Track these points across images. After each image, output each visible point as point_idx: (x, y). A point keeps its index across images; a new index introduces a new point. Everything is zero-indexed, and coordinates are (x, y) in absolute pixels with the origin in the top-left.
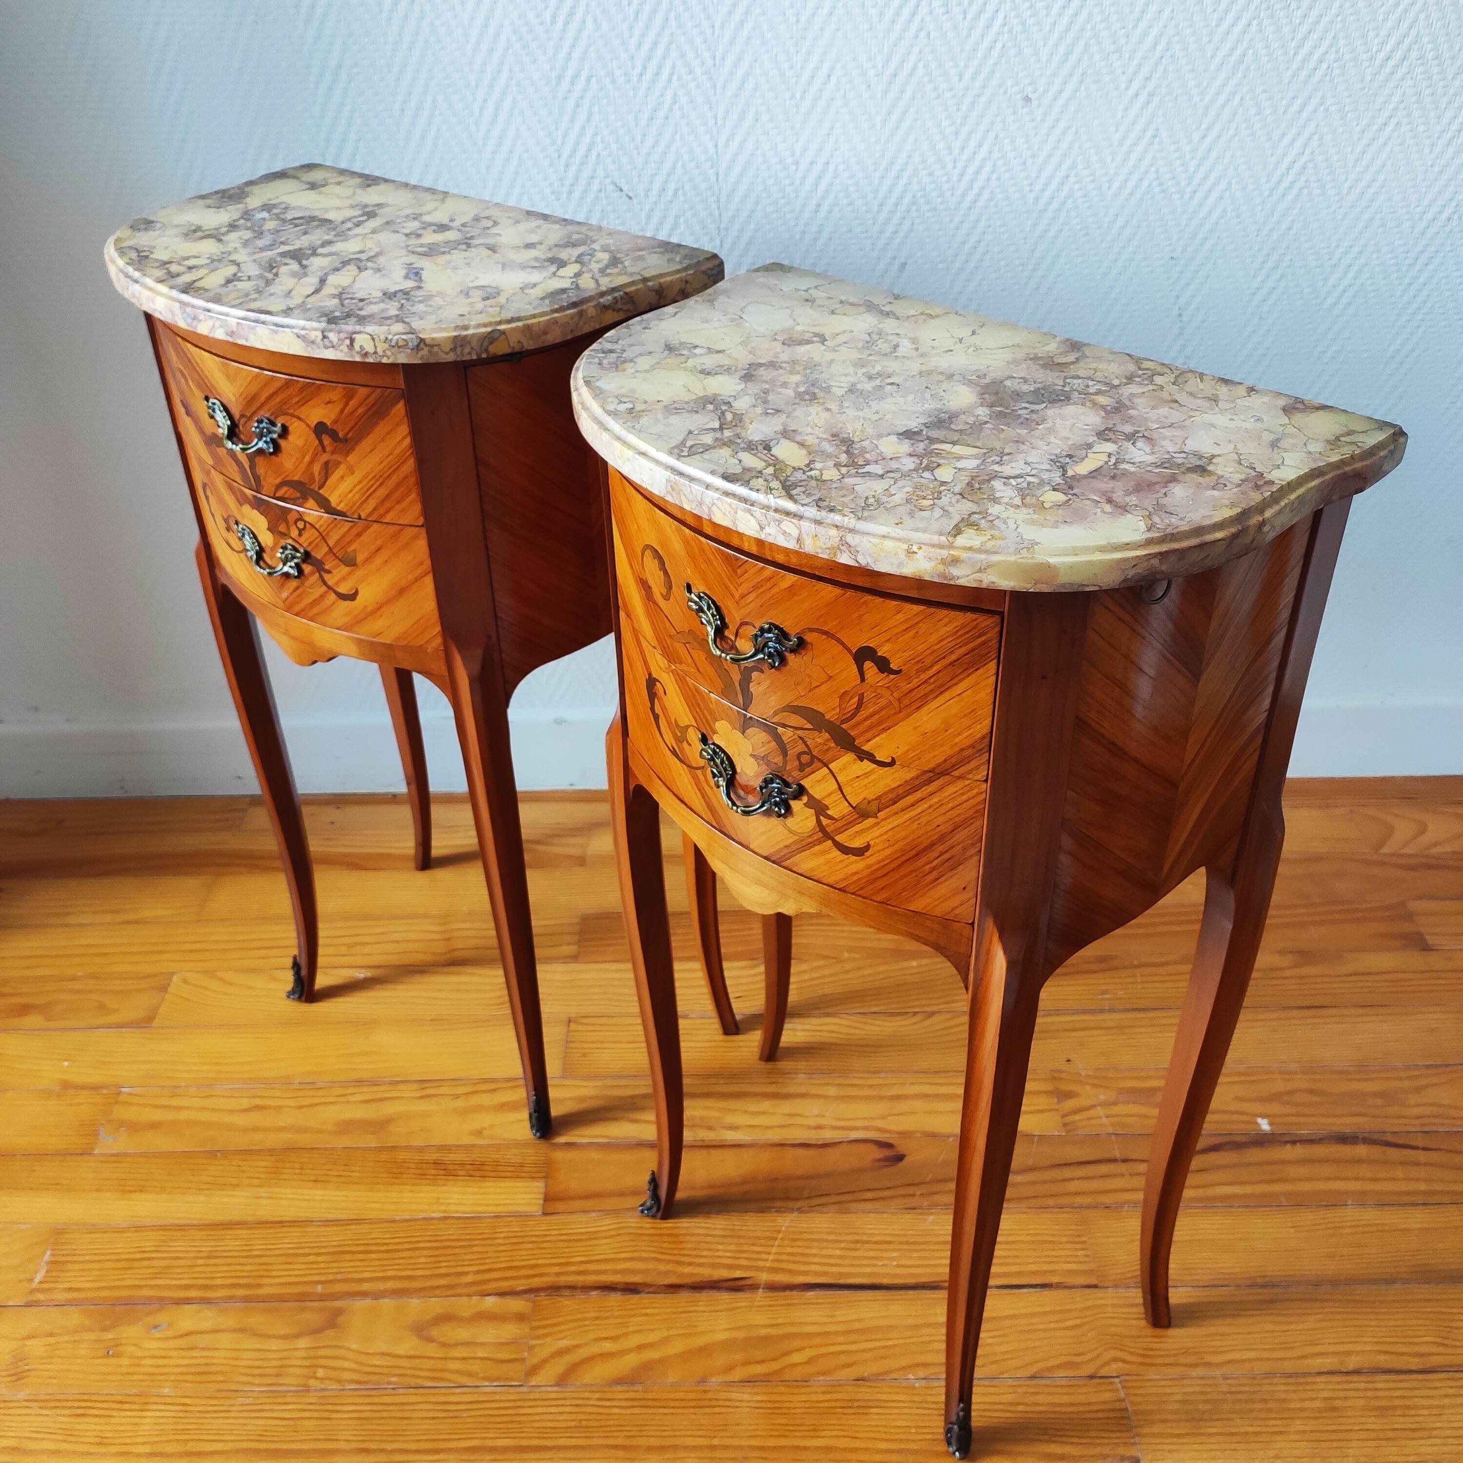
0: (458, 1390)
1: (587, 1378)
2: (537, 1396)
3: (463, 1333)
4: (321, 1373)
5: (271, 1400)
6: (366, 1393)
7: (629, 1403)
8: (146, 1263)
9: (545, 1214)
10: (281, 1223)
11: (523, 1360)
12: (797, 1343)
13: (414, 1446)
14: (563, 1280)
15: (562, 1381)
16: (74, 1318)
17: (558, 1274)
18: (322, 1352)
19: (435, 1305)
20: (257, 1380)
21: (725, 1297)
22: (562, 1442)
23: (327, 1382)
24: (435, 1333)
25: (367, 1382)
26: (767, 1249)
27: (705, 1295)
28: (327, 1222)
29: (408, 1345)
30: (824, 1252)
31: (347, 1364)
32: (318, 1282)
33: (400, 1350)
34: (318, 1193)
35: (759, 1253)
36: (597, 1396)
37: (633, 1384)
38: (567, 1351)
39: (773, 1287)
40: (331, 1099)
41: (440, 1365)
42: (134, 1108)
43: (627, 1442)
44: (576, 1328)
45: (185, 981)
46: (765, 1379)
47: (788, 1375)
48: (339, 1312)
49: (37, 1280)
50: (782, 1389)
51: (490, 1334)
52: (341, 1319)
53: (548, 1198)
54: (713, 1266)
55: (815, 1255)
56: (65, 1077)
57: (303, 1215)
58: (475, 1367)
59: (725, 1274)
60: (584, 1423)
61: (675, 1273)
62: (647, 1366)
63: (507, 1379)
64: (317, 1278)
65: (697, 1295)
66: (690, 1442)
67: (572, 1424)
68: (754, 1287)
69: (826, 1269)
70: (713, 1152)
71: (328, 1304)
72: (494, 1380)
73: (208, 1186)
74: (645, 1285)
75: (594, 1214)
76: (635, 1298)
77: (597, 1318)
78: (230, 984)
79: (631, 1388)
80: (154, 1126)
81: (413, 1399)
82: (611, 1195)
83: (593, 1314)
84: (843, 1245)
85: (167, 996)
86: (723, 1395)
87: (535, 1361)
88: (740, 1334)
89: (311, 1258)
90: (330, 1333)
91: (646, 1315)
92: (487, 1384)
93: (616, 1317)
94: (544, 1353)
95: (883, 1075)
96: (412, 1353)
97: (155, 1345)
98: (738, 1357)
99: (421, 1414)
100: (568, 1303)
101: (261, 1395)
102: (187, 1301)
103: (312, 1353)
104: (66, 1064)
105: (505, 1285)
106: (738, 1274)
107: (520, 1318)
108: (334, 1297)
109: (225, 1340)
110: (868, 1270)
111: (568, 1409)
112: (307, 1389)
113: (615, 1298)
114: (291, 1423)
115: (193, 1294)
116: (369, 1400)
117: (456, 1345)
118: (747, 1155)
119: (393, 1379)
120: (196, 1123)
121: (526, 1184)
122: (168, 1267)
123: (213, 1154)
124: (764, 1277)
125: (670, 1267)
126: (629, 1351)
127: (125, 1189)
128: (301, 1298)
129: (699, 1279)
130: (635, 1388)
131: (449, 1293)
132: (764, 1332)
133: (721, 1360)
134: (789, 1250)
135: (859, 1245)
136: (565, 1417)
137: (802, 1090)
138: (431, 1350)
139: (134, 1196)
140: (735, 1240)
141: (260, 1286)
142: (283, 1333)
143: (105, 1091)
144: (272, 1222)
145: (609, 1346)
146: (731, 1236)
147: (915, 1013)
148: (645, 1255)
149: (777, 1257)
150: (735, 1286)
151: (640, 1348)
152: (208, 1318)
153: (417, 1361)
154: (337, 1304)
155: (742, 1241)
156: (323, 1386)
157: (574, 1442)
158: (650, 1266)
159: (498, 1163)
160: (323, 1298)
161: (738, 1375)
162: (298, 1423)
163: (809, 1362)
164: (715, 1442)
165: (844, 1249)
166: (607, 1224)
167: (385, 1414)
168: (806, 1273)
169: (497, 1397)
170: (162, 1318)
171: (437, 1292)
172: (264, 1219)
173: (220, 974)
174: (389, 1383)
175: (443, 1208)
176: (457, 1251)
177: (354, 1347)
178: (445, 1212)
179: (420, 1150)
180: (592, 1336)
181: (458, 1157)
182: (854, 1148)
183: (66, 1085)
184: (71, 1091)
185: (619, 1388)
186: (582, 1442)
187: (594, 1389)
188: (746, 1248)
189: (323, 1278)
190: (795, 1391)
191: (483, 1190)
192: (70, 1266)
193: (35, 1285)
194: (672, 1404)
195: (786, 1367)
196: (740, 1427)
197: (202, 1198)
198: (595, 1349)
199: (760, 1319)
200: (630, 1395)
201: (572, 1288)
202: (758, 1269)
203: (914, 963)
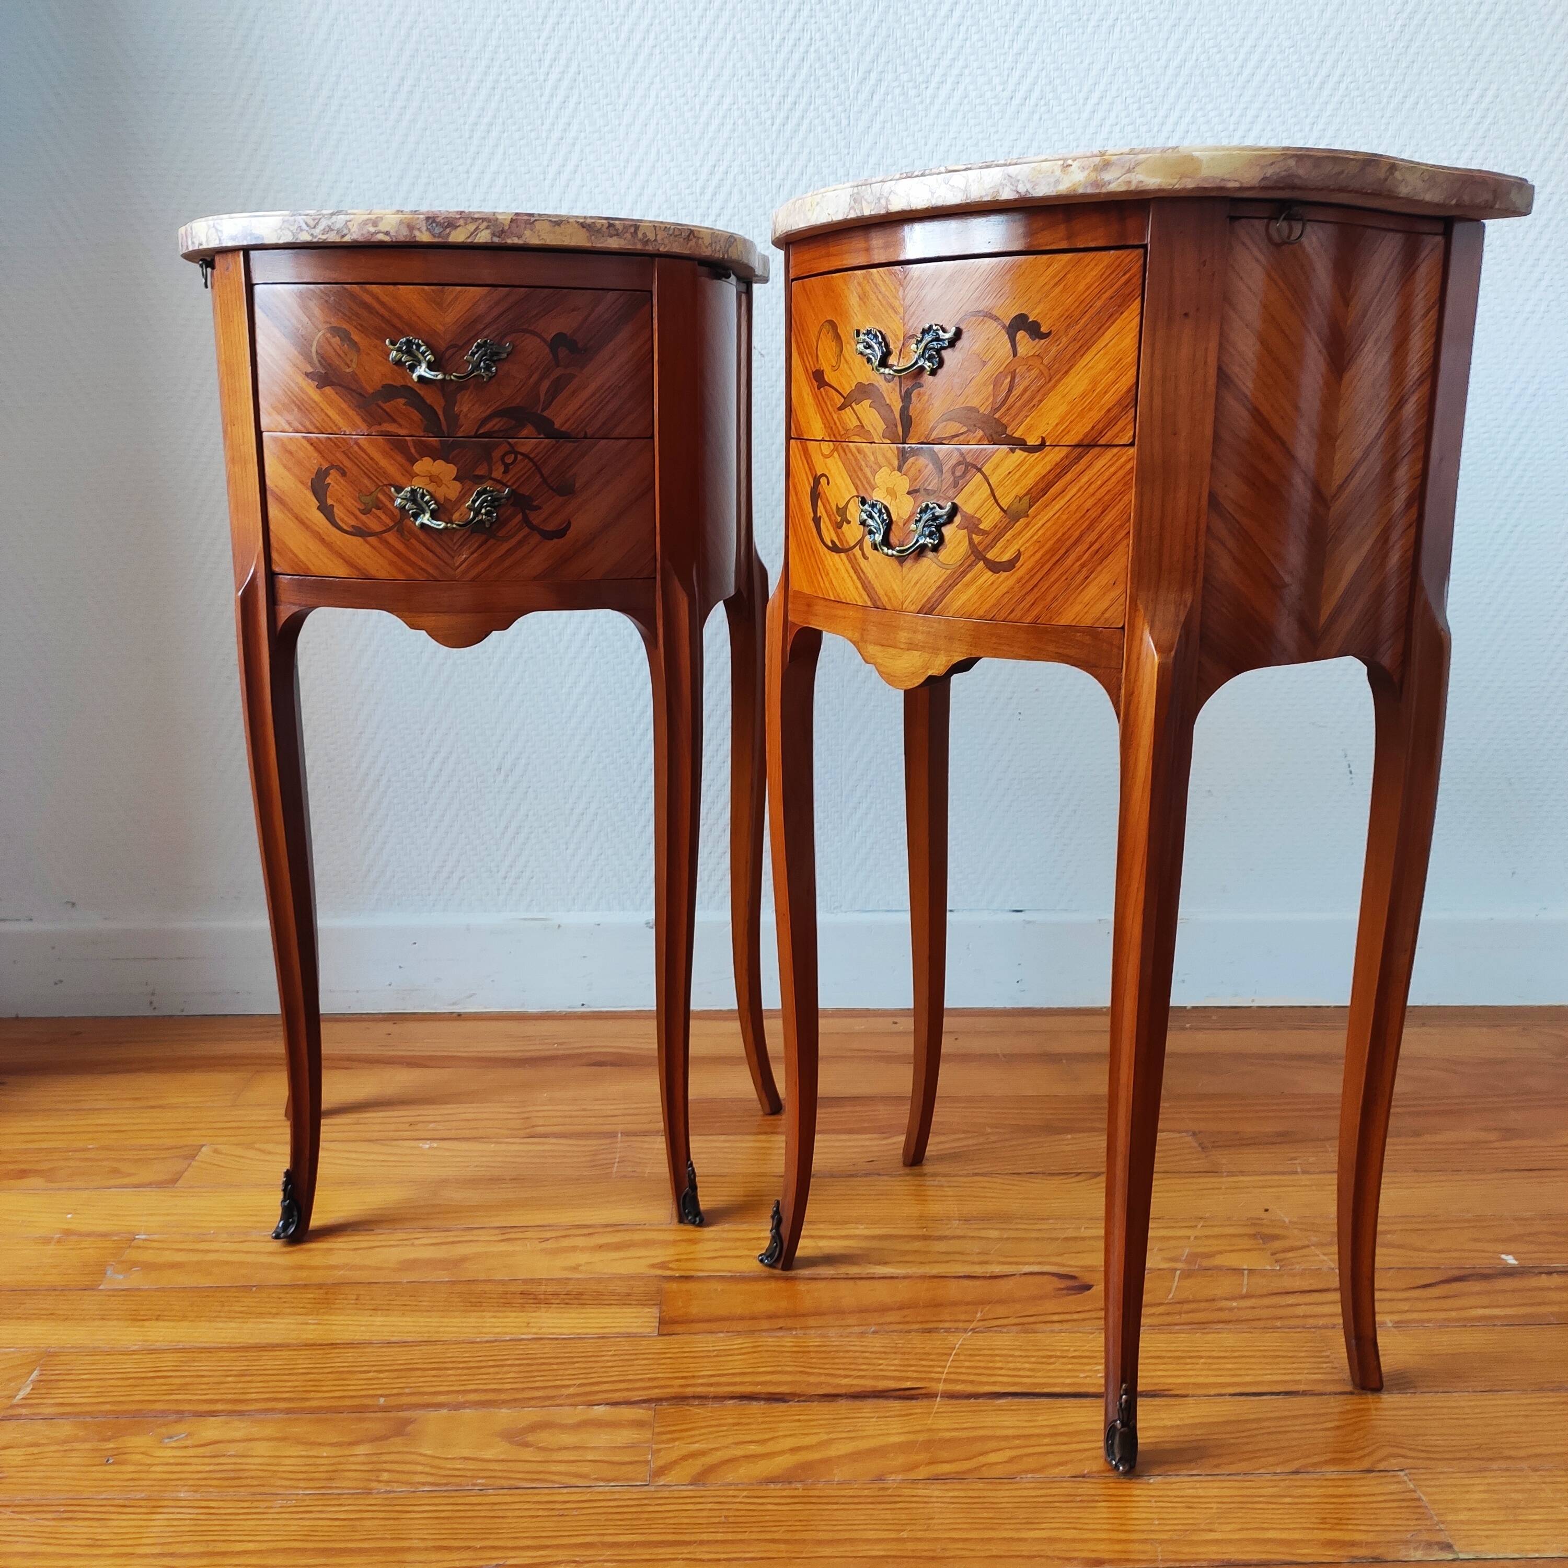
0: (565, 1490)
1: (730, 1478)
2: (666, 1494)
3: (568, 1439)
4: (385, 1476)
5: (320, 1503)
6: (445, 1494)
7: (789, 1500)
8: (162, 1381)
9: (659, 1335)
10: (333, 1345)
11: (647, 1462)
12: (993, 1444)
13: (510, 1544)
14: (689, 1391)
15: (698, 1480)
16: (66, 1429)
17: (682, 1386)
18: (384, 1458)
19: (531, 1415)
20: (302, 1484)
21: (896, 1405)
22: (705, 1537)
23: (395, 1485)
24: (530, 1438)
25: (446, 1484)
26: (943, 1364)
27: (869, 1404)
28: (389, 1344)
29: (498, 1450)
30: (1011, 1365)
31: (420, 1468)
32: (381, 1396)
33: (489, 1454)
34: (379, 1320)
35: (931, 1366)
36: (745, 1493)
37: (790, 1482)
38: (703, 1453)
39: (952, 1396)
40: (392, 1243)
41: (540, 1468)
42: (151, 1251)
43: (788, 1536)
44: (711, 1433)
45: (216, 1151)
46: (959, 1477)
47: (986, 1473)
48: (409, 1421)
49: (18, 1397)
50: (981, 1486)
51: (603, 1438)
52: (409, 1428)
53: (662, 1322)
54: (875, 1377)
55: (1001, 1369)
56: (66, 1226)
57: (358, 1337)
58: (585, 1469)
59: (892, 1385)
60: (731, 1520)
61: (829, 1384)
62: (806, 1466)
63: (627, 1479)
64: (379, 1392)
65: (858, 1403)
66: (871, 1535)
67: (717, 1520)
68: (931, 1396)
69: (1017, 1380)
70: (860, 1283)
71: (392, 1415)
72: (609, 1481)
73: (241, 1315)
74: (794, 1395)
75: (722, 1335)
76: (782, 1406)
77: (735, 1424)
78: (270, 1153)
79: (787, 1486)
80: (174, 1266)
81: (508, 1499)
82: (742, 1318)
83: (730, 1421)
84: (1033, 1360)
85: (194, 1163)
86: (906, 1492)
87: (661, 1463)
88: (921, 1437)
89: (371, 1375)
90: (398, 1440)
91: (799, 1420)
92: (601, 1484)
93: (758, 1424)
94: (674, 1455)
95: (1051, 1221)
96: (502, 1457)
97: (169, 1453)
98: (922, 1457)
99: (517, 1513)
100: (697, 1411)
101: (308, 1497)
102: (213, 1414)
103: (375, 1459)
104: (69, 1216)
105: (617, 1396)
106: (908, 1384)
107: (639, 1424)
108: (400, 1408)
109: (262, 1448)
110: (1068, 1381)
111: (709, 1506)
112: (368, 1492)
113: (756, 1407)
114: (351, 1523)
115: (219, 1407)
116: (451, 1501)
117: (560, 1449)
118: (902, 1285)
119: (479, 1481)
120: (227, 1263)
121: (634, 1310)
122: (187, 1384)
123: (247, 1288)
124: (941, 1387)
125: (822, 1379)
126: (782, 1453)
127: (136, 1318)
128: (361, 1409)
129: (859, 1389)
130: (793, 1486)
131: (546, 1403)
132: (948, 1435)
133: (900, 1460)
134: (967, 1364)
135: (1052, 1360)
136: (705, 1514)
137: (959, 1232)
138: (527, 1454)
139: (147, 1323)
140: (900, 1356)
141: (307, 1399)
142: (335, 1440)
143: (115, 1238)
144: (321, 1345)
145: (753, 1449)
146: (895, 1353)
147: (1080, 1173)
148: (789, 1369)
149: (952, 1370)
150: (906, 1395)
151: (794, 1450)
152: (239, 1429)
153: (510, 1464)
154: (402, 1414)
155: (907, 1357)
156: (388, 1489)
157: (720, 1537)
158: (798, 1378)
159: (600, 1293)
160: (385, 1409)
161: (923, 1472)
162: (358, 1523)
163: (1011, 1460)
164: (905, 1535)
165: (1034, 1363)
166: (738, 1342)
167: (470, 1514)
168: (994, 1383)
169: (617, 1496)
170: (182, 1429)
171: (533, 1403)
172: (311, 1342)
173: (257, 1146)
174: (474, 1485)
175: (534, 1330)
176: (555, 1367)
177: (429, 1452)
178: (536, 1334)
179: (503, 1282)
180: (730, 1440)
181: (550, 1289)
182: (1030, 1279)
183: (68, 1233)
184: (75, 1238)
185: (772, 1486)
186: (730, 1537)
187: (740, 1487)
188: (912, 1362)
189: (387, 1392)
190: (999, 1487)
191: (583, 1315)
192: (61, 1384)
193: (16, 1401)
194: (843, 1500)
195: (983, 1466)
196: (934, 1521)
197: (233, 1325)
198: (739, 1452)
199: (943, 1423)
200: (785, 1493)
201: (703, 1397)
202: (932, 1380)
203: (1069, 1136)
